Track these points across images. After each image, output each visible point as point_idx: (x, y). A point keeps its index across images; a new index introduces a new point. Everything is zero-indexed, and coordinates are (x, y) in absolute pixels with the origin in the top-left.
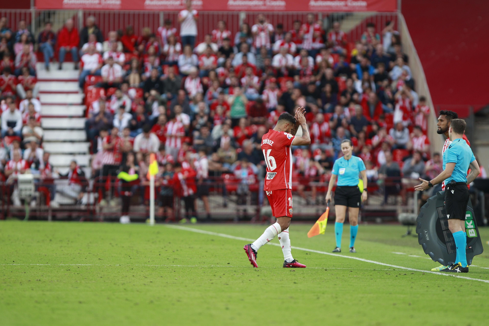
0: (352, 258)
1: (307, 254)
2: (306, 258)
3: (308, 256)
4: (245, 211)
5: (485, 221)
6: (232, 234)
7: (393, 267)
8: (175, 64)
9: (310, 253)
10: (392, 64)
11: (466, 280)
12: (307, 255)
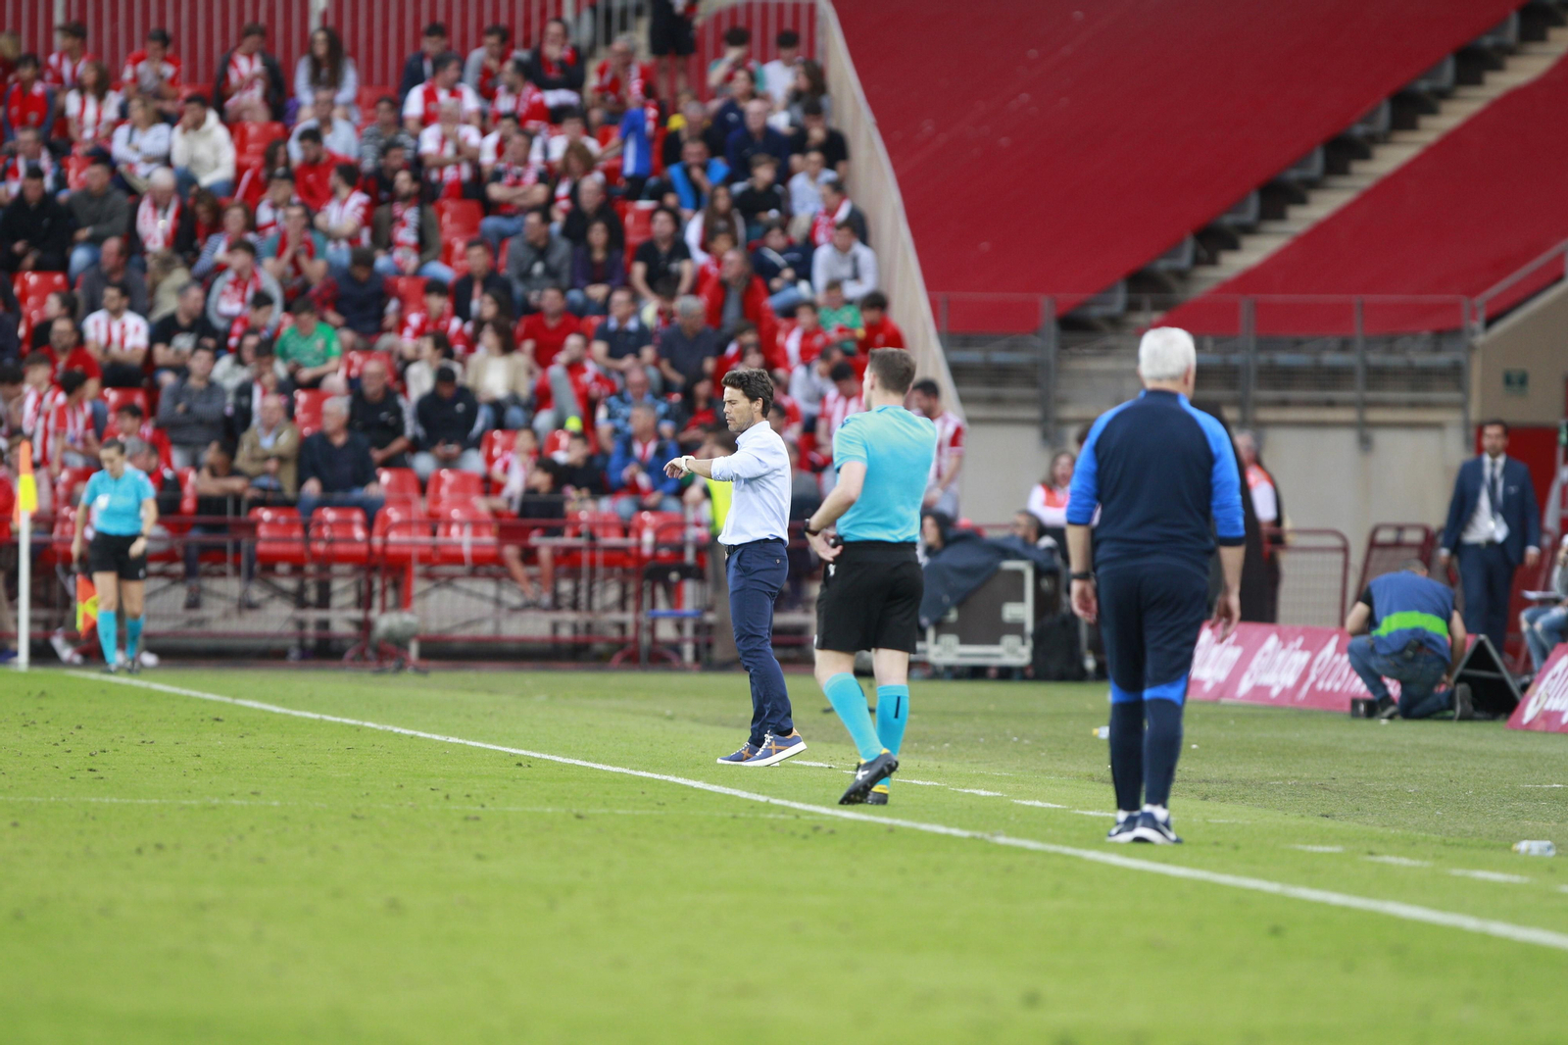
0: (665, 777)
1: (520, 765)
2: (518, 776)
3: (524, 770)
4: (324, 625)
5: (1090, 664)
6: (281, 702)
7: (795, 809)
8: (101, 155)
9: (530, 763)
10: (796, 160)
11: (1023, 851)
12: (519, 768)
